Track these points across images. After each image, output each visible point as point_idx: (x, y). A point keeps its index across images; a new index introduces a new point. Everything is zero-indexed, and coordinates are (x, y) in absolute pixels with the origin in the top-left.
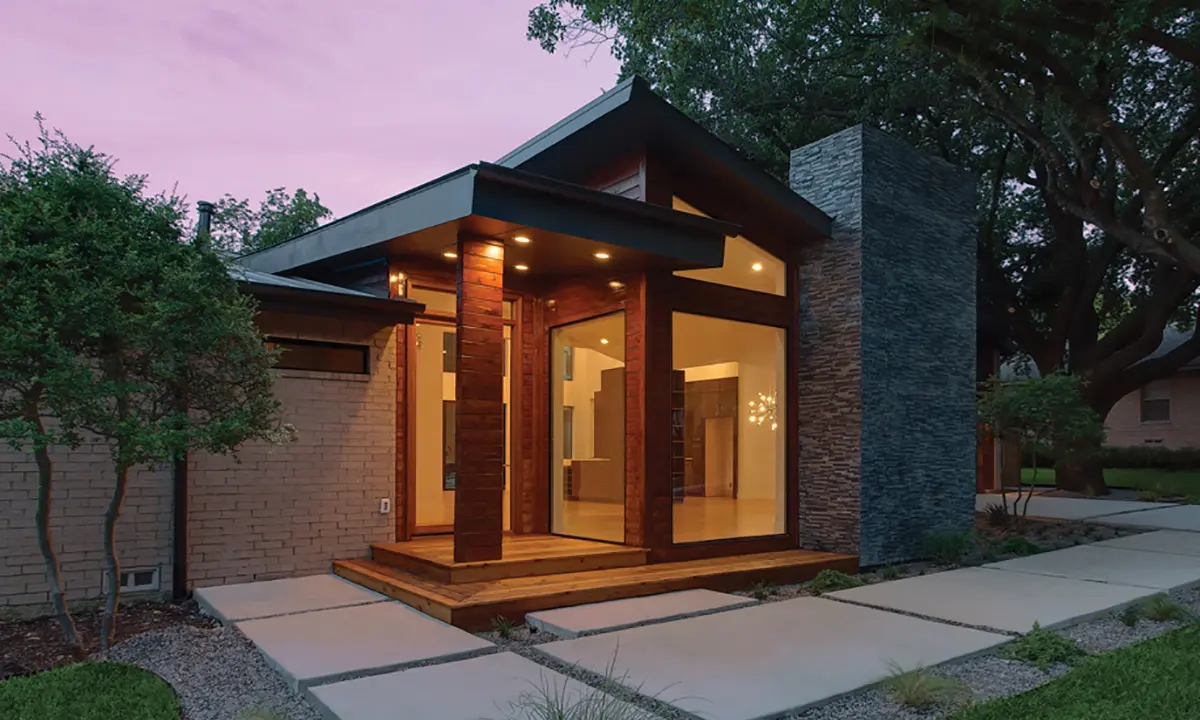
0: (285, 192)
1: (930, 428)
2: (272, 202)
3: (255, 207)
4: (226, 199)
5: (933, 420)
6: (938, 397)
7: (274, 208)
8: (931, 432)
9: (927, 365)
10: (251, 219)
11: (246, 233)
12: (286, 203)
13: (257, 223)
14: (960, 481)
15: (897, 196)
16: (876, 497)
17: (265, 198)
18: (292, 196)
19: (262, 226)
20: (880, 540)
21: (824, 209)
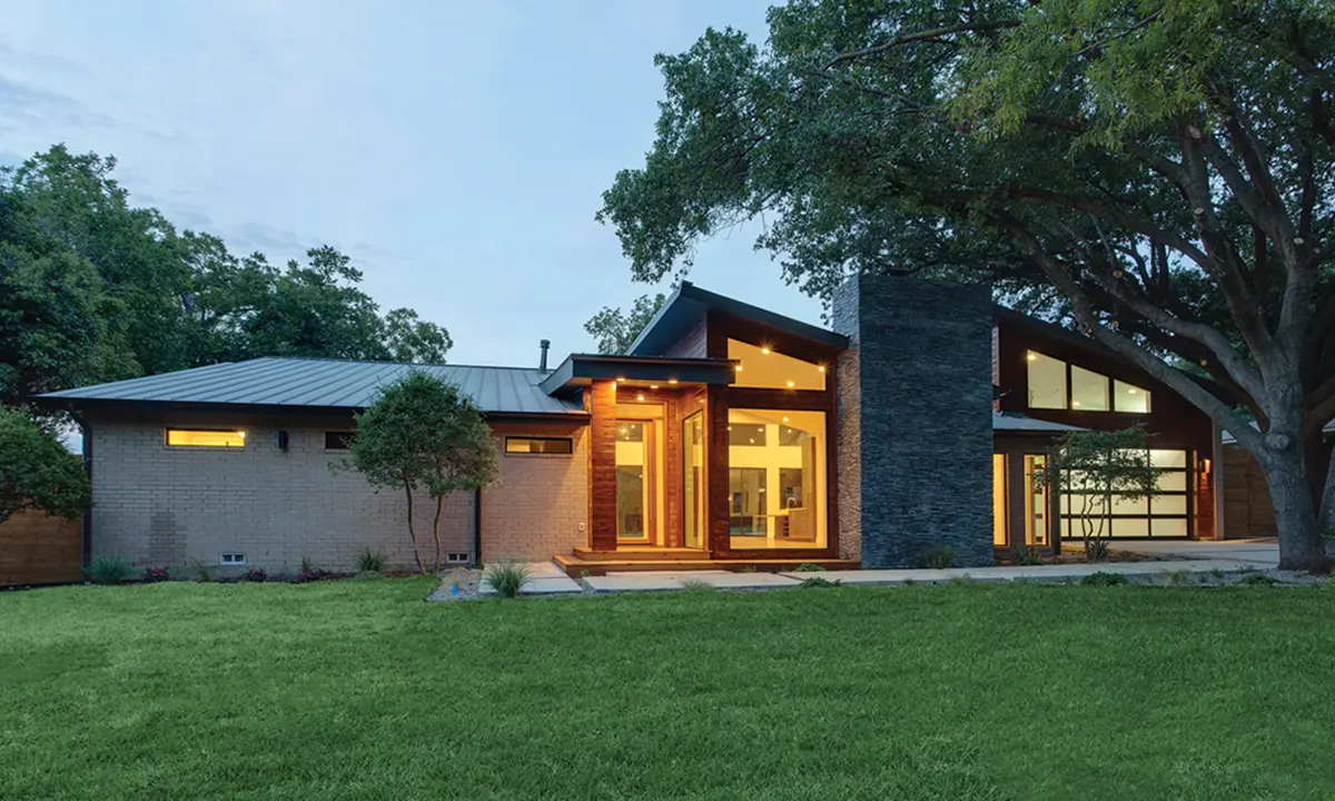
0: (648, 298)
1: (938, 476)
2: (639, 309)
3: (626, 314)
4: (604, 311)
5: (939, 470)
6: (946, 453)
7: (640, 313)
8: (939, 479)
9: (933, 430)
10: (622, 324)
11: (619, 336)
12: (649, 307)
13: (627, 327)
14: (974, 514)
15: (896, 316)
16: (877, 523)
17: (634, 306)
18: (653, 301)
19: (631, 329)
20: (883, 552)
21: (842, 333)
